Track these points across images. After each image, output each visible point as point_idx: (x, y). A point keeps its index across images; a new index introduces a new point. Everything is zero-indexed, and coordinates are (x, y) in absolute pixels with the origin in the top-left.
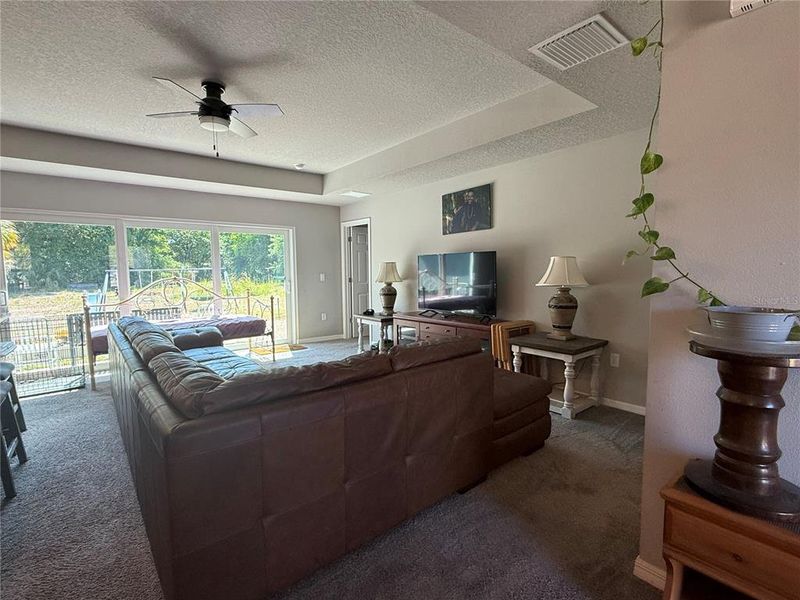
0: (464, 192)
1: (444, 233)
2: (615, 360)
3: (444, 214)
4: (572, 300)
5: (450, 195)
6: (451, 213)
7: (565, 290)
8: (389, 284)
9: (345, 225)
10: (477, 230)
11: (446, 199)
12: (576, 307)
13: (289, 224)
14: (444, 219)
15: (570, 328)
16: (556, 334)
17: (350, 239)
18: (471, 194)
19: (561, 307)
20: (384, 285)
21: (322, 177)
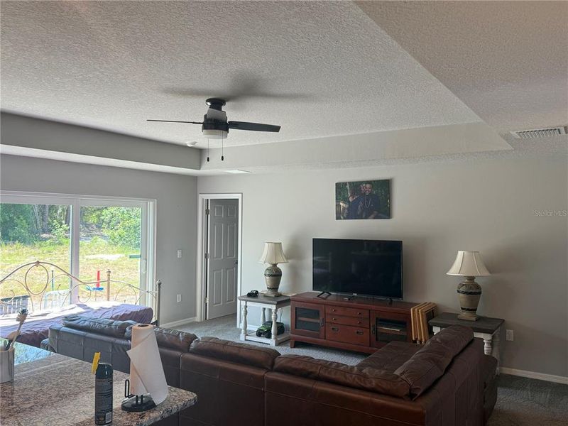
0: (361, 183)
1: (338, 218)
2: (510, 335)
3: (338, 200)
4: (478, 287)
5: (345, 184)
6: (346, 200)
7: (471, 279)
8: (275, 265)
9: (202, 198)
10: (374, 218)
11: (340, 188)
12: (480, 293)
13: (149, 196)
14: (338, 206)
15: (476, 310)
16: (465, 315)
17: (207, 212)
18: (368, 186)
19: (470, 293)
20: (269, 266)
21: (200, 151)
